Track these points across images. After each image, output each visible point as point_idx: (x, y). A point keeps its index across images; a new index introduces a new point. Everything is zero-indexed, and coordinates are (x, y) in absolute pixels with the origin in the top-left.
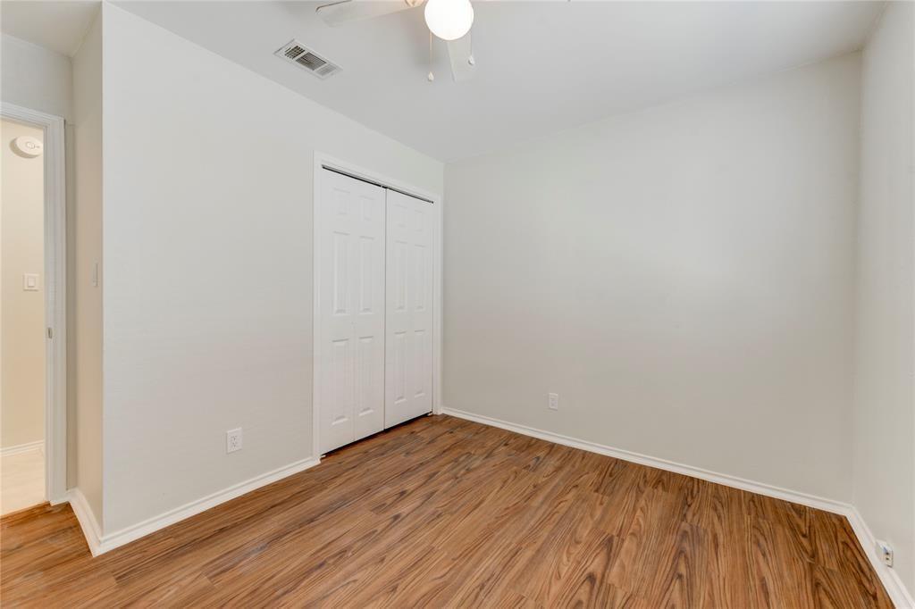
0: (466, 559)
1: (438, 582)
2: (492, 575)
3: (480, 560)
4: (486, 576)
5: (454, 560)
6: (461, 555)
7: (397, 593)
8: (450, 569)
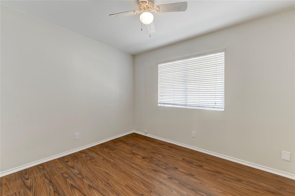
0: (132, 177)
1: (140, 184)
2: (140, 172)
3: (134, 174)
4: (140, 174)
5: (132, 180)
6: (131, 178)
7: (144, 194)
8: (136, 181)
